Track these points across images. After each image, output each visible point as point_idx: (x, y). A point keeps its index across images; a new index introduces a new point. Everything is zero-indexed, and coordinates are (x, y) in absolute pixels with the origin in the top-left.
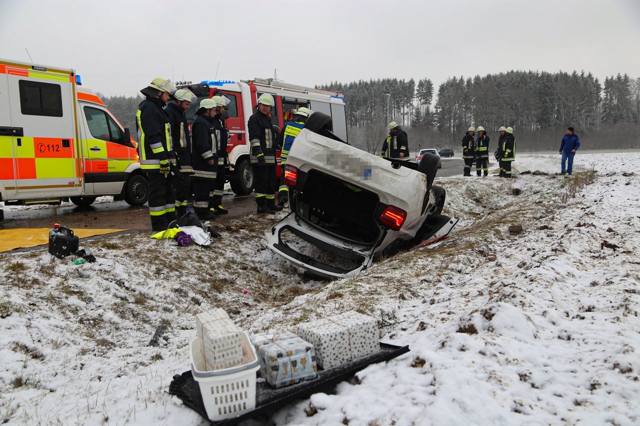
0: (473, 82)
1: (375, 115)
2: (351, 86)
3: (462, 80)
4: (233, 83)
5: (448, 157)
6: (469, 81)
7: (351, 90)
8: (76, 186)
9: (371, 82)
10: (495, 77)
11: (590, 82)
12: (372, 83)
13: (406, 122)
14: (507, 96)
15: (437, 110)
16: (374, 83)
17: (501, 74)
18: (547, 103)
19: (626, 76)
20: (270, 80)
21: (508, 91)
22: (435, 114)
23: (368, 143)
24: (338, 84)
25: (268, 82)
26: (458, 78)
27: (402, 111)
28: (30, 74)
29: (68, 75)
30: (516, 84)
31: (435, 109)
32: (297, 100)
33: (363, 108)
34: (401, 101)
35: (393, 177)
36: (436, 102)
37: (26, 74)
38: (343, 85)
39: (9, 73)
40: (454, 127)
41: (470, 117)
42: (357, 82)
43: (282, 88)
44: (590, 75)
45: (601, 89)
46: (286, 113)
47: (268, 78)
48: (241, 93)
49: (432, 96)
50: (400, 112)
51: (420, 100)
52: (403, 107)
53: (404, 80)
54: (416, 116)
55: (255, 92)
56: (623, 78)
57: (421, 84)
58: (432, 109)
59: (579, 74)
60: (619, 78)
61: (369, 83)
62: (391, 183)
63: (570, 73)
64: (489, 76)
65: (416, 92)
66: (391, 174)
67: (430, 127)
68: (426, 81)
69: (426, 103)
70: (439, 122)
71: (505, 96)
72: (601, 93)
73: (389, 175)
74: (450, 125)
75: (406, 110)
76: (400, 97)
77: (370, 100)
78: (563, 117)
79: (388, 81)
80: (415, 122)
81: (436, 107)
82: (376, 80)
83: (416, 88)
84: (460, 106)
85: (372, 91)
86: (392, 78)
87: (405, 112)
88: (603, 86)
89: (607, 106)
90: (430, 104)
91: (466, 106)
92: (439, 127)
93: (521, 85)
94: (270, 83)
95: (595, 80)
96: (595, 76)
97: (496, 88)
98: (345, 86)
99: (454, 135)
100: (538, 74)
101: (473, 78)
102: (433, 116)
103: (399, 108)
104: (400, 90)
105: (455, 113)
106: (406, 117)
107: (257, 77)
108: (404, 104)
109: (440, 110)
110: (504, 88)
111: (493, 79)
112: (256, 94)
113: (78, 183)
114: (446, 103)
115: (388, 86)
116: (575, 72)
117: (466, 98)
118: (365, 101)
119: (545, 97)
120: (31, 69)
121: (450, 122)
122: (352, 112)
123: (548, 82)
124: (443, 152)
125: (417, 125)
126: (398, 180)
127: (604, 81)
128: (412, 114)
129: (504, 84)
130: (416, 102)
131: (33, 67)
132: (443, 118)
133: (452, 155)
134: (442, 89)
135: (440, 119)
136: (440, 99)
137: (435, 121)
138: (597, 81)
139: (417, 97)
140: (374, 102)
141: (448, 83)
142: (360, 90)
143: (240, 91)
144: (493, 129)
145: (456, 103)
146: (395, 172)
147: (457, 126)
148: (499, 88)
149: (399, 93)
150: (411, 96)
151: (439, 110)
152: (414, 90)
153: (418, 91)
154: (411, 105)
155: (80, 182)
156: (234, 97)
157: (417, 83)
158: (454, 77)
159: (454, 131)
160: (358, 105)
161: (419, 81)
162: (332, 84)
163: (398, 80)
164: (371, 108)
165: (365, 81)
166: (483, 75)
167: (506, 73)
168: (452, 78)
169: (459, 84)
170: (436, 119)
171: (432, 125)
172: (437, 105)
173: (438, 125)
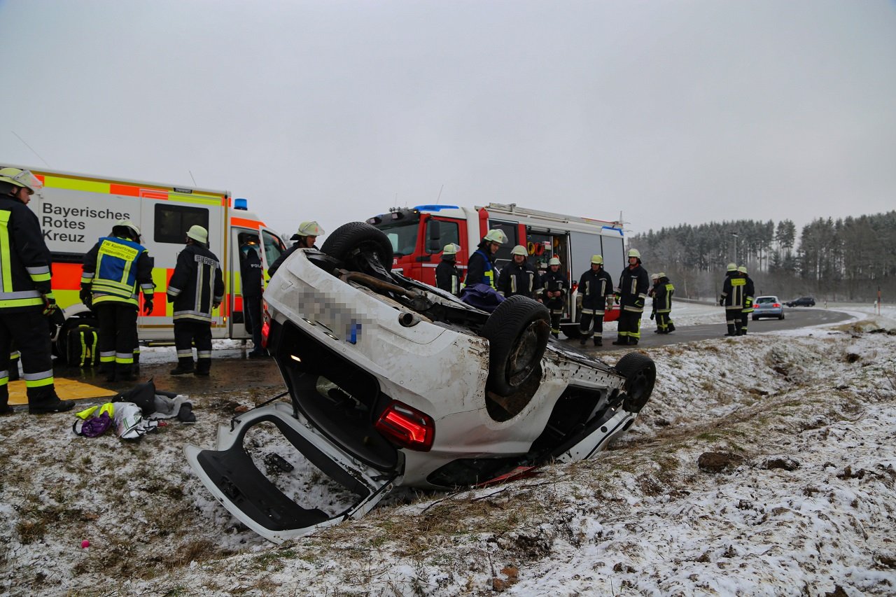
0: (843, 223)
1: (727, 258)
2: (702, 228)
3: (830, 221)
4: (457, 208)
5: (808, 306)
6: (839, 223)
7: (702, 233)
8: (218, 326)
9: (724, 223)
10: (872, 218)
12: (725, 225)
13: (763, 268)
14: (887, 239)
15: (799, 255)
16: (728, 224)
17: (879, 214)
20: (513, 206)
21: (888, 234)
22: (797, 258)
23: (716, 288)
24: (687, 225)
25: (509, 208)
26: (826, 219)
27: (759, 255)
28: (169, 196)
29: (220, 197)
31: (798, 253)
32: (549, 230)
33: (713, 252)
34: (758, 244)
35: (396, 344)
36: (798, 245)
37: (165, 197)
38: (692, 227)
39: (143, 196)
40: (820, 272)
41: (841, 262)
42: (709, 224)
43: (529, 216)
46: (534, 246)
47: (510, 203)
48: (466, 220)
49: (794, 239)
50: (756, 255)
51: (780, 243)
52: (760, 250)
53: (761, 221)
54: (775, 261)
55: (486, 219)
57: (781, 226)
58: (794, 253)
61: (722, 224)
62: (390, 355)
64: (864, 217)
65: (775, 235)
66: (393, 337)
67: (791, 272)
68: (787, 223)
69: (787, 246)
70: (802, 268)
71: (884, 239)
73: (389, 340)
74: (816, 271)
75: (763, 253)
76: (756, 240)
77: (722, 243)
79: (743, 222)
80: (774, 267)
81: (798, 251)
82: (730, 221)
83: (775, 230)
84: (827, 250)
85: (725, 234)
86: (747, 219)
87: (763, 256)
90: (792, 247)
91: (836, 249)
92: (802, 273)
94: (511, 209)
97: (872, 230)
98: (695, 228)
99: (820, 282)
101: (843, 219)
102: (794, 261)
103: (755, 251)
104: (757, 232)
105: (822, 259)
106: (763, 261)
107: (492, 202)
108: (761, 248)
109: (804, 254)
110: (882, 230)
111: (869, 221)
112: (488, 222)
113: (222, 323)
114: (810, 246)
115: (743, 228)
117: (835, 240)
118: (717, 244)
120: (173, 192)
121: (816, 267)
122: (701, 255)
124: (802, 300)
125: (775, 270)
126: (407, 349)
128: (770, 258)
129: (882, 225)
130: (775, 245)
131: (175, 189)
132: (807, 263)
133: (813, 304)
134: (806, 231)
135: (803, 264)
136: (803, 242)
137: (797, 266)
139: (777, 240)
140: (727, 245)
141: (813, 225)
142: (711, 232)
143: (465, 218)
144: (870, 277)
145: (822, 247)
146: (402, 333)
147: (824, 273)
148: (876, 230)
149: (756, 235)
150: (770, 239)
151: (802, 254)
152: (772, 232)
153: (777, 233)
154: (770, 248)
155: (224, 322)
156: (456, 225)
157: (776, 225)
158: (821, 218)
159: (820, 277)
160: (709, 249)
161: (779, 222)
162: (680, 226)
163: (755, 222)
164: (724, 251)
165: (717, 222)
166: (856, 216)
167: (885, 213)
168: (818, 219)
169: (827, 225)
170: (799, 264)
171: (794, 270)
172: (800, 248)
173: (801, 270)
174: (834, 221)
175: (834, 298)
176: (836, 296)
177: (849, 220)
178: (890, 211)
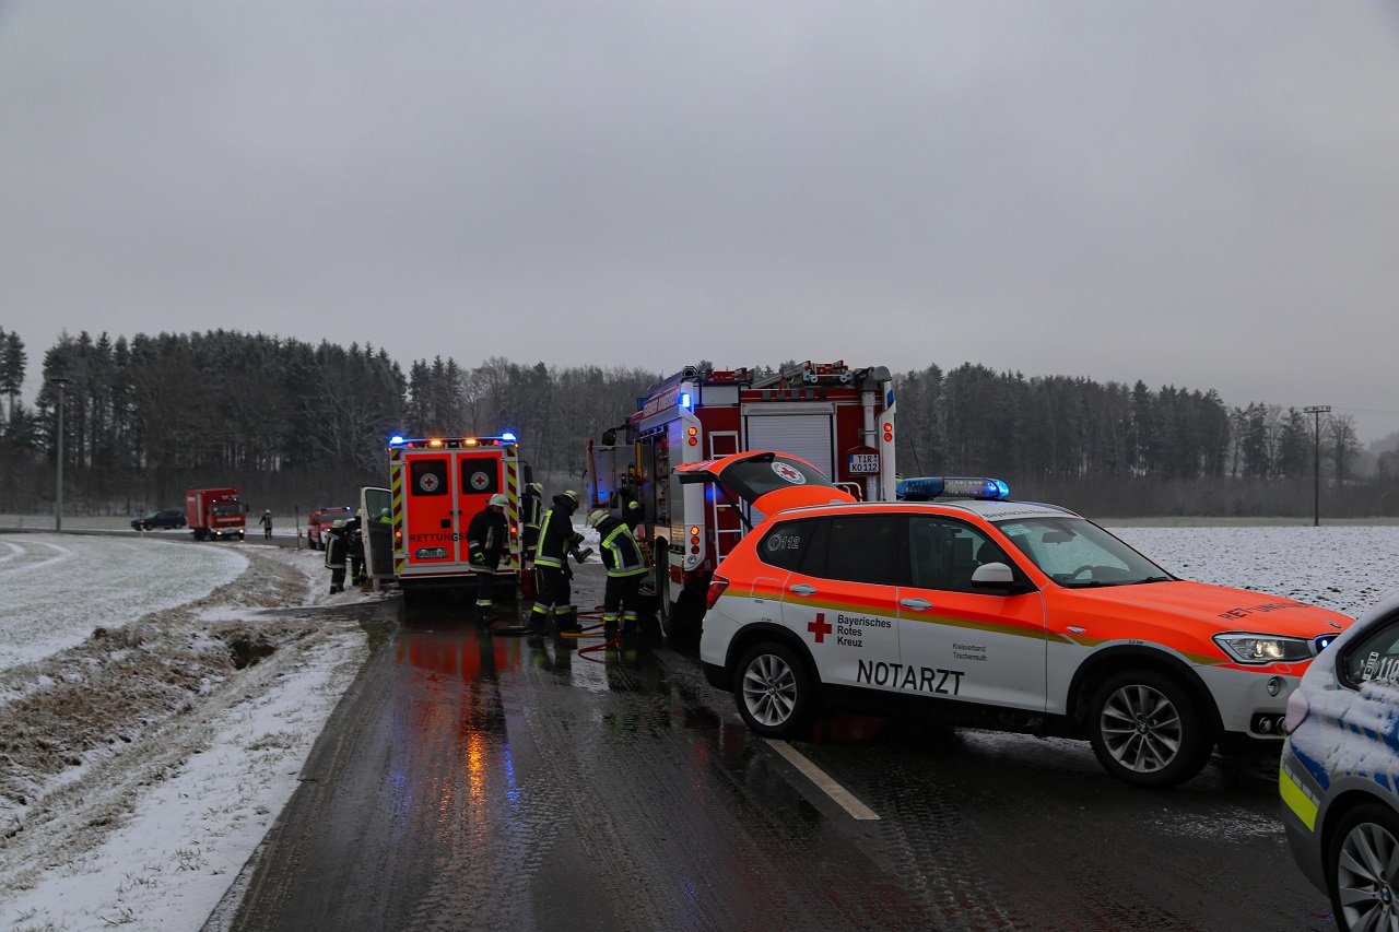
0: (129, 349)
3: (104, 342)
6: (121, 345)
11: (385, 369)
14: (218, 387)
15: (43, 411)
18: (305, 409)
19: (451, 363)
21: (222, 377)
22: (38, 419)
26: (95, 336)
30: (236, 362)
31: (39, 408)
36: (38, 391)
40: (92, 451)
44: (383, 355)
45: (406, 385)
49: (24, 376)
56: (446, 366)
58: (30, 407)
59: (362, 348)
60: (438, 365)
63: (346, 348)
64: (168, 339)
67: (25, 451)
70: (49, 440)
71: (214, 387)
72: (407, 394)
74: (82, 447)
78: (338, 442)
81: (39, 403)
88: (409, 380)
89: (414, 421)
90: (22, 393)
91: (117, 404)
93: (248, 365)
95: (392, 365)
96: (392, 357)
97: (192, 368)
100: (277, 343)
101: (130, 340)
102: (32, 425)
109: (53, 410)
110: (207, 369)
111: (177, 345)
116: (355, 347)
117: (117, 386)
119: (301, 396)
123: (305, 363)
127: (411, 369)
129: (206, 356)
134: (57, 361)
135: (51, 432)
137: (39, 437)
138: (396, 368)
141: (68, 347)
151: (50, 412)
158: (84, 334)
166: (153, 333)
168: (77, 335)
169: (100, 350)
170: (41, 432)
171: (32, 446)
172: (42, 398)
173: (47, 447)
174: (113, 341)
175: (128, 508)
176: (132, 503)
177: (140, 341)
178: (214, 330)
